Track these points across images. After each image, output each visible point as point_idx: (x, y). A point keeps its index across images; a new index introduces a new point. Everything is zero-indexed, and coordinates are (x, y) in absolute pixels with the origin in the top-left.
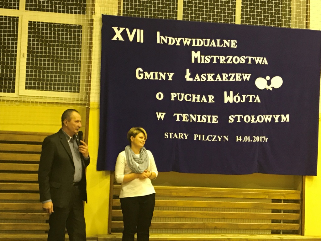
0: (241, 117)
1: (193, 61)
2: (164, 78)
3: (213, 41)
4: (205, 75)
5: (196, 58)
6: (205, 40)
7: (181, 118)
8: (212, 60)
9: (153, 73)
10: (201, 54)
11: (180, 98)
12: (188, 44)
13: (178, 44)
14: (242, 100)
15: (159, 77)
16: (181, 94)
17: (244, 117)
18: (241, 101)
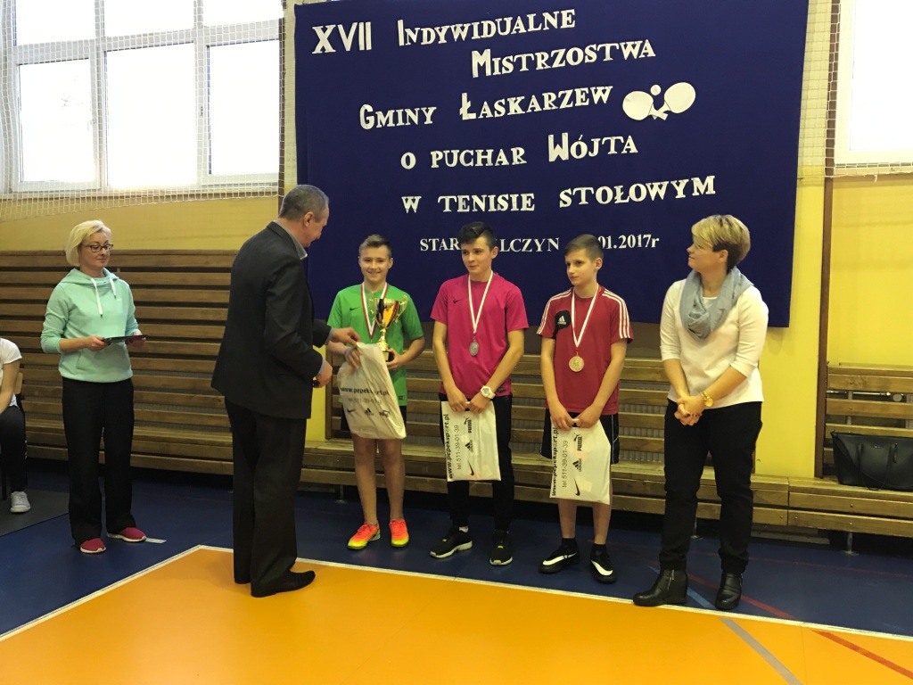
0: (588, 192)
1: (475, 74)
2: (416, 119)
3: (519, 21)
4: (503, 101)
5: (482, 65)
6: (501, 22)
7: (454, 205)
8: (518, 64)
9: (393, 111)
10: (492, 56)
11: (451, 162)
12: (464, 37)
13: (442, 40)
14: (592, 152)
15: (404, 121)
16: (453, 151)
17: (595, 191)
18: (590, 153)
